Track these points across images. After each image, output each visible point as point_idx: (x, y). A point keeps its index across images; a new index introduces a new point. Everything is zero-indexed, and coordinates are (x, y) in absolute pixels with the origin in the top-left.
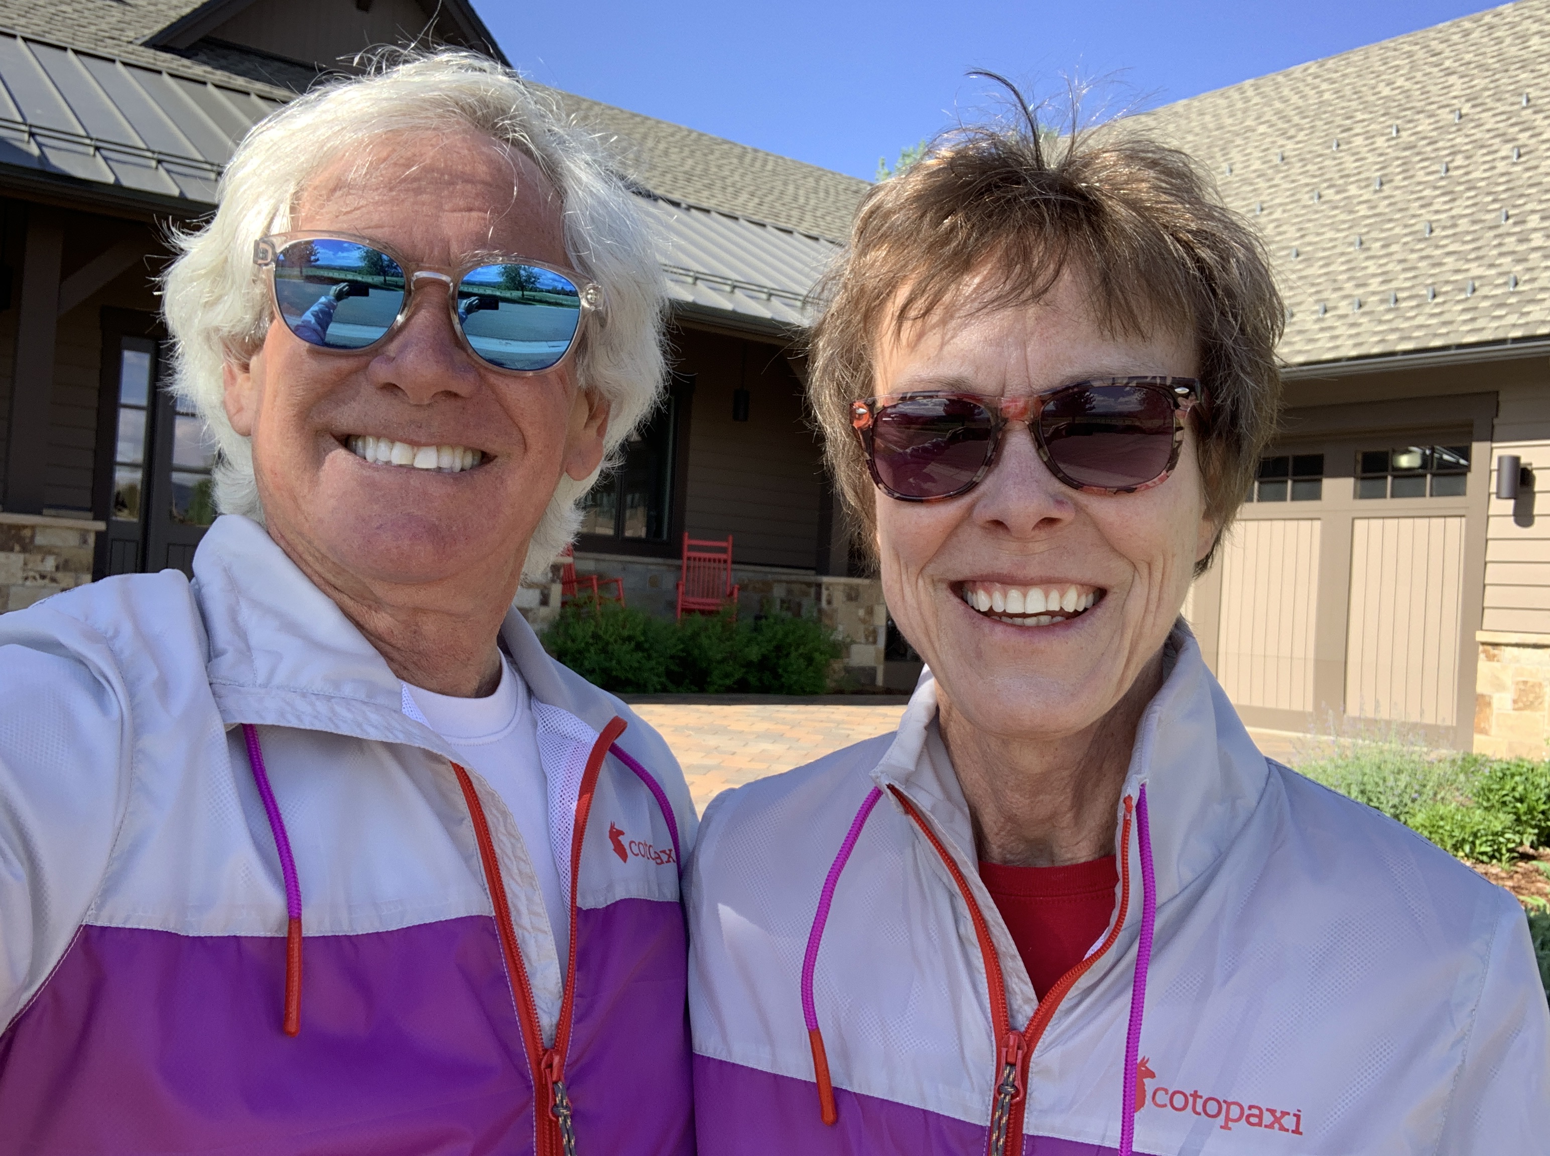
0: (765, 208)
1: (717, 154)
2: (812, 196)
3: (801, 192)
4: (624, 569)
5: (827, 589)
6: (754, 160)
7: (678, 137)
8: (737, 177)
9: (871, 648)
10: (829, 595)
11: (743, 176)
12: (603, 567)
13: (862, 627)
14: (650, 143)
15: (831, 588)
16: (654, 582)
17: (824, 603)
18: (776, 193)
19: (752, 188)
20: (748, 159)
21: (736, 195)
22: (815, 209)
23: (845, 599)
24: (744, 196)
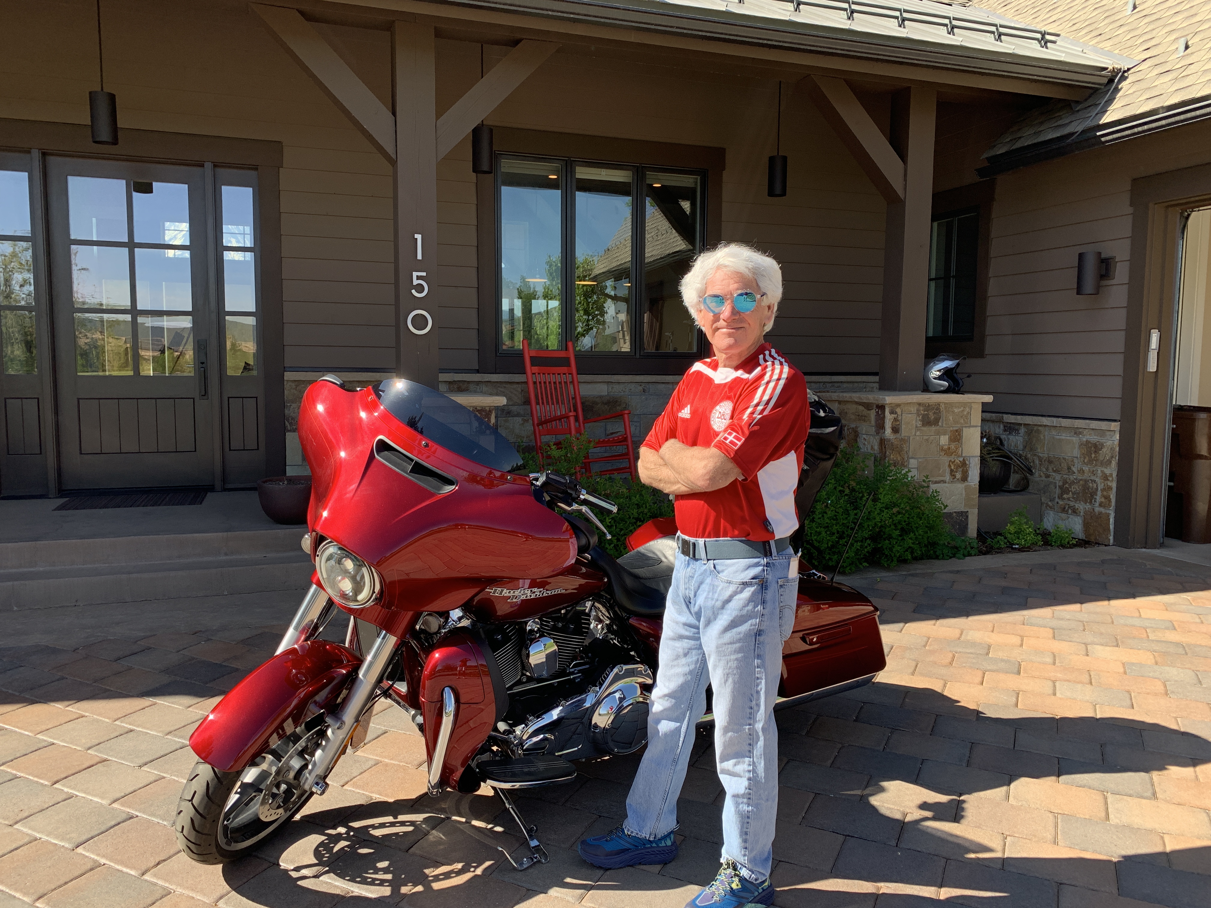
5: (892, 412)
9: (960, 486)
10: (896, 420)
13: (945, 460)
15: (898, 410)
17: (888, 431)
23: (919, 424)
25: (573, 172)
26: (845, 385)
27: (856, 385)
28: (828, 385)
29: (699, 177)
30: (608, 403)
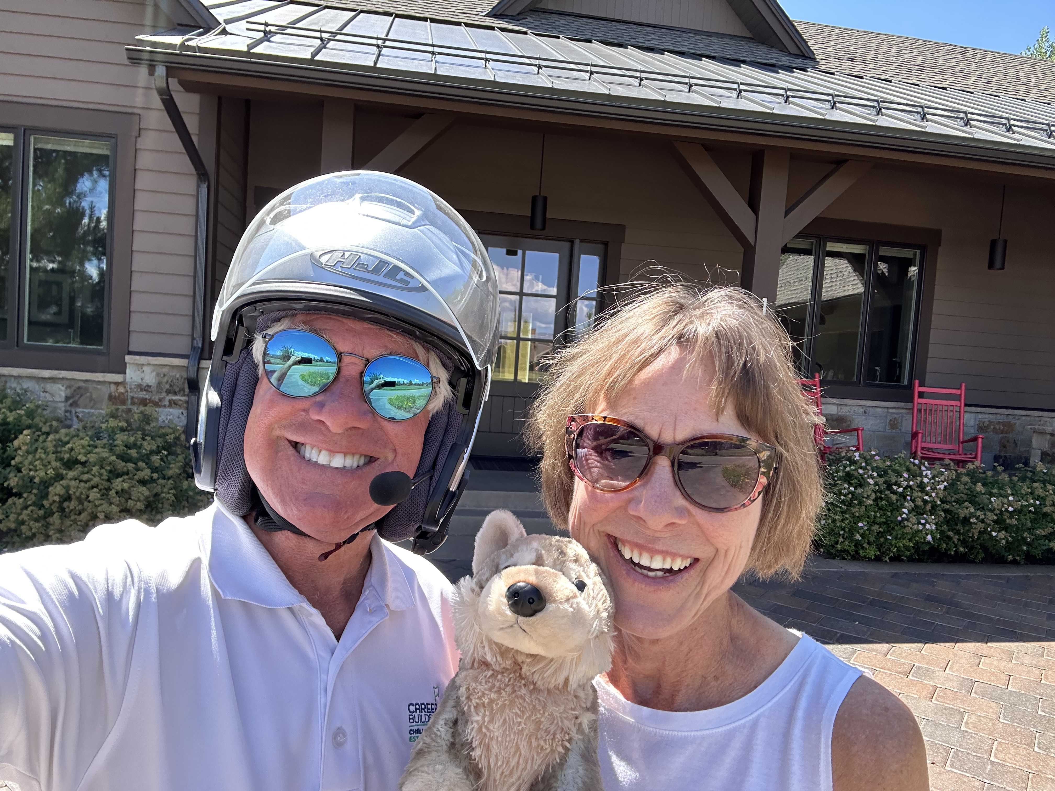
0: (993, 85)
1: (942, 53)
2: (1032, 76)
3: (1022, 74)
4: (865, 412)
6: (974, 55)
7: (907, 44)
8: (962, 66)
11: (968, 65)
12: (844, 411)
14: (884, 48)
16: (894, 424)
18: (1000, 75)
19: (977, 73)
20: (969, 54)
21: (965, 77)
22: (1037, 86)
24: (973, 78)
25: (825, 246)
26: (1024, 418)
27: (1032, 418)
28: (1011, 417)
29: (918, 252)
30: (837, 420)
